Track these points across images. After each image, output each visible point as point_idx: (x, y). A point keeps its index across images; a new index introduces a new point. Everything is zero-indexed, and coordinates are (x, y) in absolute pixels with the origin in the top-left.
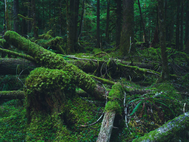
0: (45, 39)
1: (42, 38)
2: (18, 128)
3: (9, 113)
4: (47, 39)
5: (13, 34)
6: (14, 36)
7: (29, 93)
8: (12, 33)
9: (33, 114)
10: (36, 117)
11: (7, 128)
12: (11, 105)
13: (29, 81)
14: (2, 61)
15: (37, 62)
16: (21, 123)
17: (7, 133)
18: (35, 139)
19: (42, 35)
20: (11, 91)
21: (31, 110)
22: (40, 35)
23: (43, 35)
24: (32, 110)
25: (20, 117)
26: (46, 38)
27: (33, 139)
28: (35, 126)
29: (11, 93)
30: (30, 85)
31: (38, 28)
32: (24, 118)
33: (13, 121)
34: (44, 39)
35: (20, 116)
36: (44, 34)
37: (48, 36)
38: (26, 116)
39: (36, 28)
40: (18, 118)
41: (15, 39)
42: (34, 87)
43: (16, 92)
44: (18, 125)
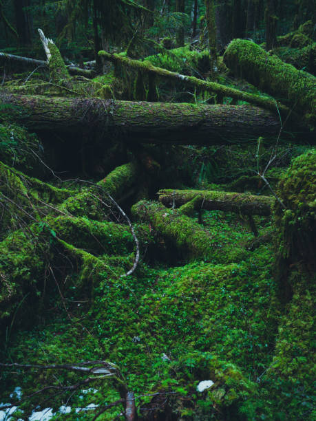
0: (293, 46)
1: (285, 43)
2: (251, 301)
3: (226, 252)
4: (297, 46)
5: (248, 49)
6: (251, 55)
7: (290, 222)
8: (245, 45)
9: (298, 279)
10: (307, 291)
11: (225, 297)
12: (221, 219)
13: (291, 187)
14: (205, 111)
15: (312, 129)
16: (256, 290)
17: (225, 309)
18: (306, 355)
19: (284, 37)
20: (228, 194)
21: (291, 266)
22: (280, 37)
23: (288, 35)
24: (295, 268)
25: (255, 273)
26: (296, 44)
27: (300, 355)
28: (304, 318)
29: (227, 197)
30: (294, 199)
31: (278, 18)
32: (267, 277)
33: (238, 278)
34: (290, 46)
35: (255, 269)
36: (292, 34)
37: (301, 38)
38: (270, 272)
39: (271, 20)
40: (250, 272)
41: (253, 64)
42: (308, 207)
43: (241, 196)
44: (251, 292)
